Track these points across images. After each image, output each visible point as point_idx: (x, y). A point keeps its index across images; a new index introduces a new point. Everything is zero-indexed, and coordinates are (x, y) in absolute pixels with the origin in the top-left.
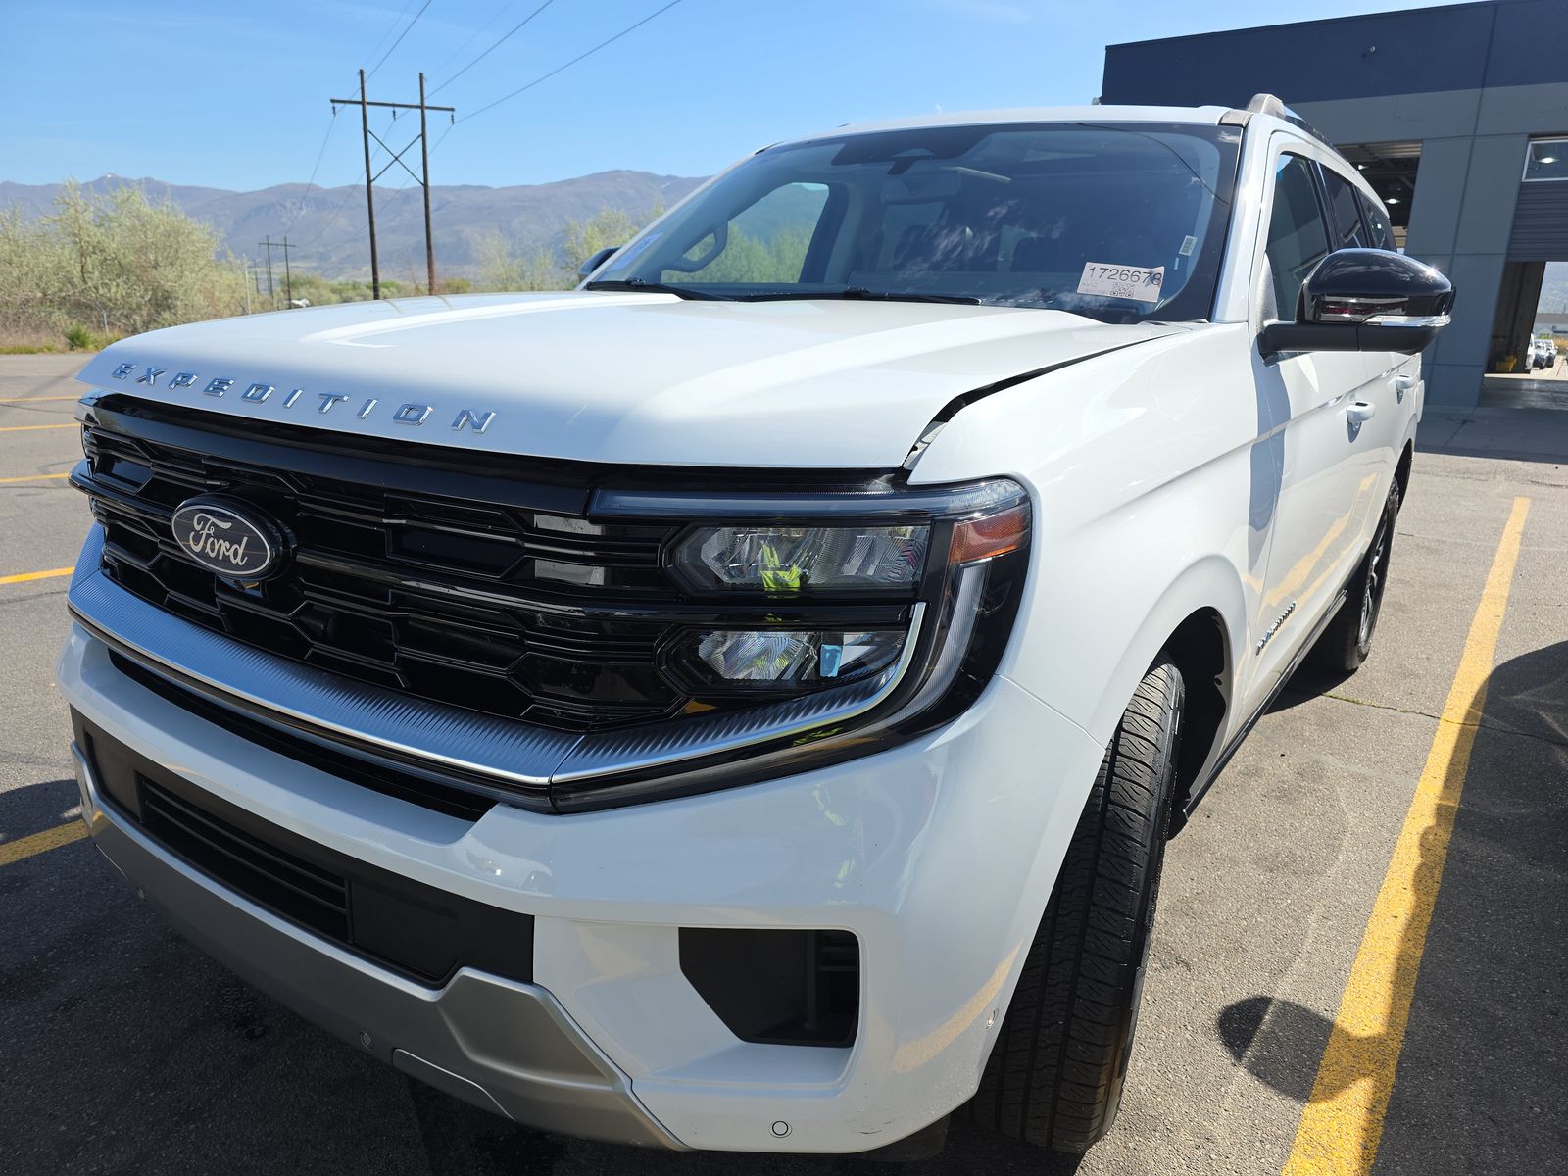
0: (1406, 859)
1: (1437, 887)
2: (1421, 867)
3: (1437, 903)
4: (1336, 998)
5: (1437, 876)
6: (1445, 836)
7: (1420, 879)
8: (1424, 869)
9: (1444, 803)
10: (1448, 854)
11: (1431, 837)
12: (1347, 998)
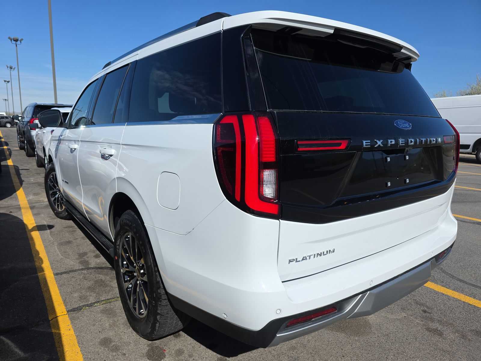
0: (43, 254)
1: (33, 252)
2: (39, 254)
3: (31, 250)
4: (40, 234)
5: (34, 255)
6: (37, 264)
7: (37, 253)
8: (38, 254)
9: (42, 273)
10: (34, 260)
11: (40, 262)
12: (39, 234)
